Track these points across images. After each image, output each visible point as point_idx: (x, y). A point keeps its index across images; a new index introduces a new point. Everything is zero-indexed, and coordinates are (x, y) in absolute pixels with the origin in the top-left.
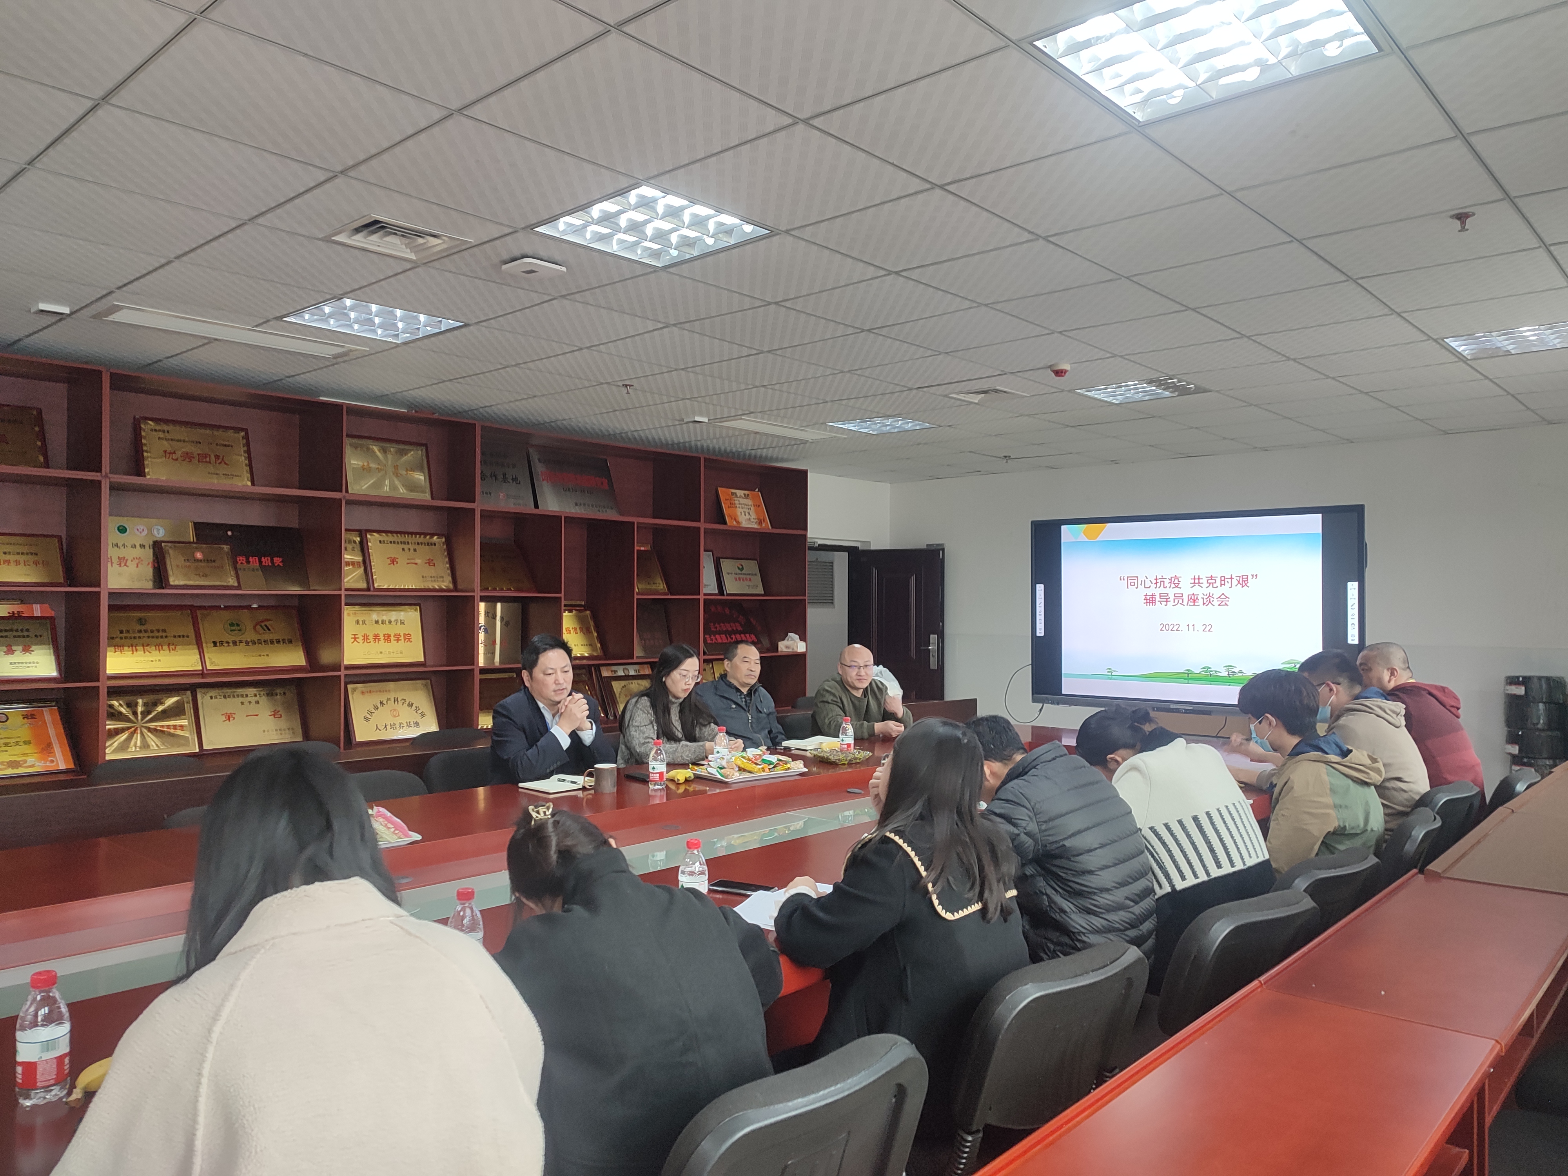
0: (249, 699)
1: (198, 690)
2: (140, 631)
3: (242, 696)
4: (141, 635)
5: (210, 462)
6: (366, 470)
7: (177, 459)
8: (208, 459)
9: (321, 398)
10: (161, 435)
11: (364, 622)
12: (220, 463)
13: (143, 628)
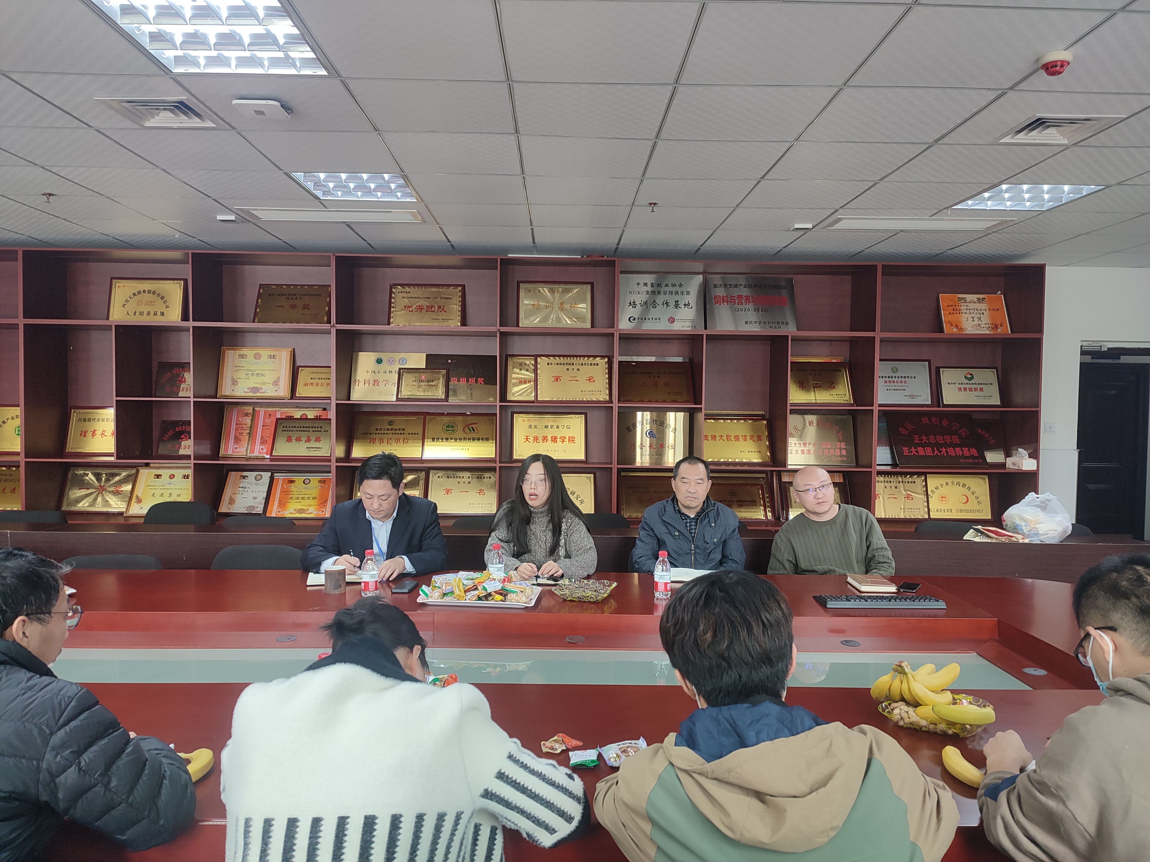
0: (464, 480)
1: (431, 471)
2: (388, 430)
3: (460, 477)
4: (388, 432)
5: (434, 311)
6: (536, 309)
7: (412, 311)
8: (433, 309)
9: (509, 255)
10: (404, 295)
11: (535, 427)
12: (440, 311)
13: (390, 427)
